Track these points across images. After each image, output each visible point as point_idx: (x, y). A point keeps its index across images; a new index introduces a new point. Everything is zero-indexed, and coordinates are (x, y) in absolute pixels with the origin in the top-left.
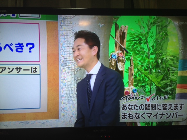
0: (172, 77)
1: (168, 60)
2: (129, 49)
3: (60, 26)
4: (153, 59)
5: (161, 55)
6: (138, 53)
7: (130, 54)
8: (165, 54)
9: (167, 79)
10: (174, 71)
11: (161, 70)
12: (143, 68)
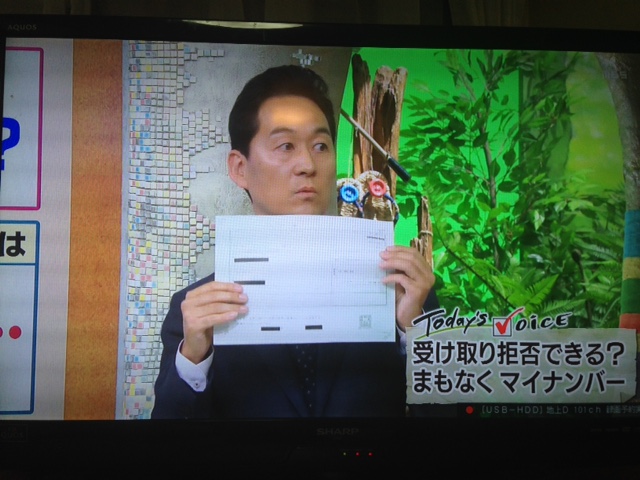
0: (593, 288)
1: (573, 216)
2: (409, 164)
3: (133, 61)
4: (511, 210)
5: (541, 192)
6: (448, 182)
7: (414, 188)
8: (560, 191)
9: (569, 294)
10: (600, 260)
11: (544, 257)
12: (470, 245)
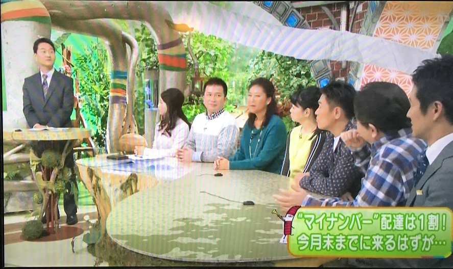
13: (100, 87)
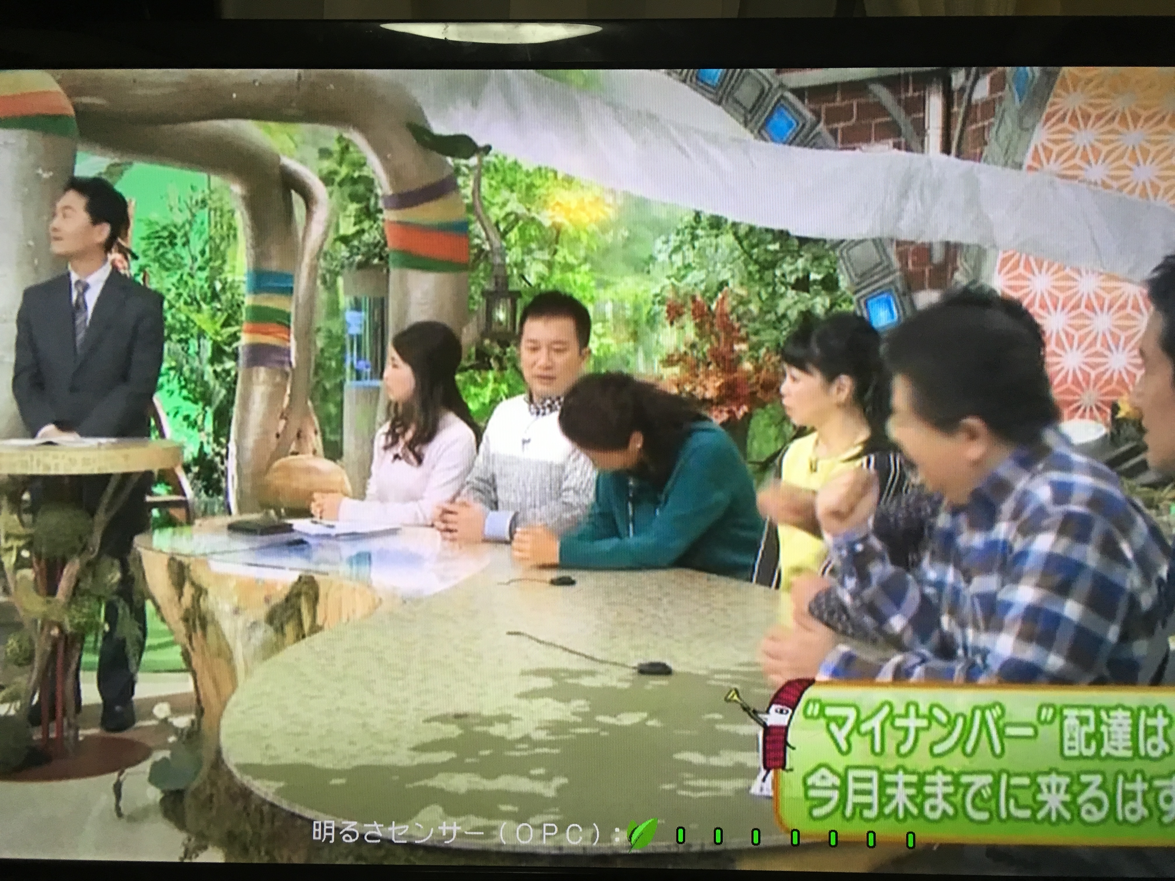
13: (213, 316)
